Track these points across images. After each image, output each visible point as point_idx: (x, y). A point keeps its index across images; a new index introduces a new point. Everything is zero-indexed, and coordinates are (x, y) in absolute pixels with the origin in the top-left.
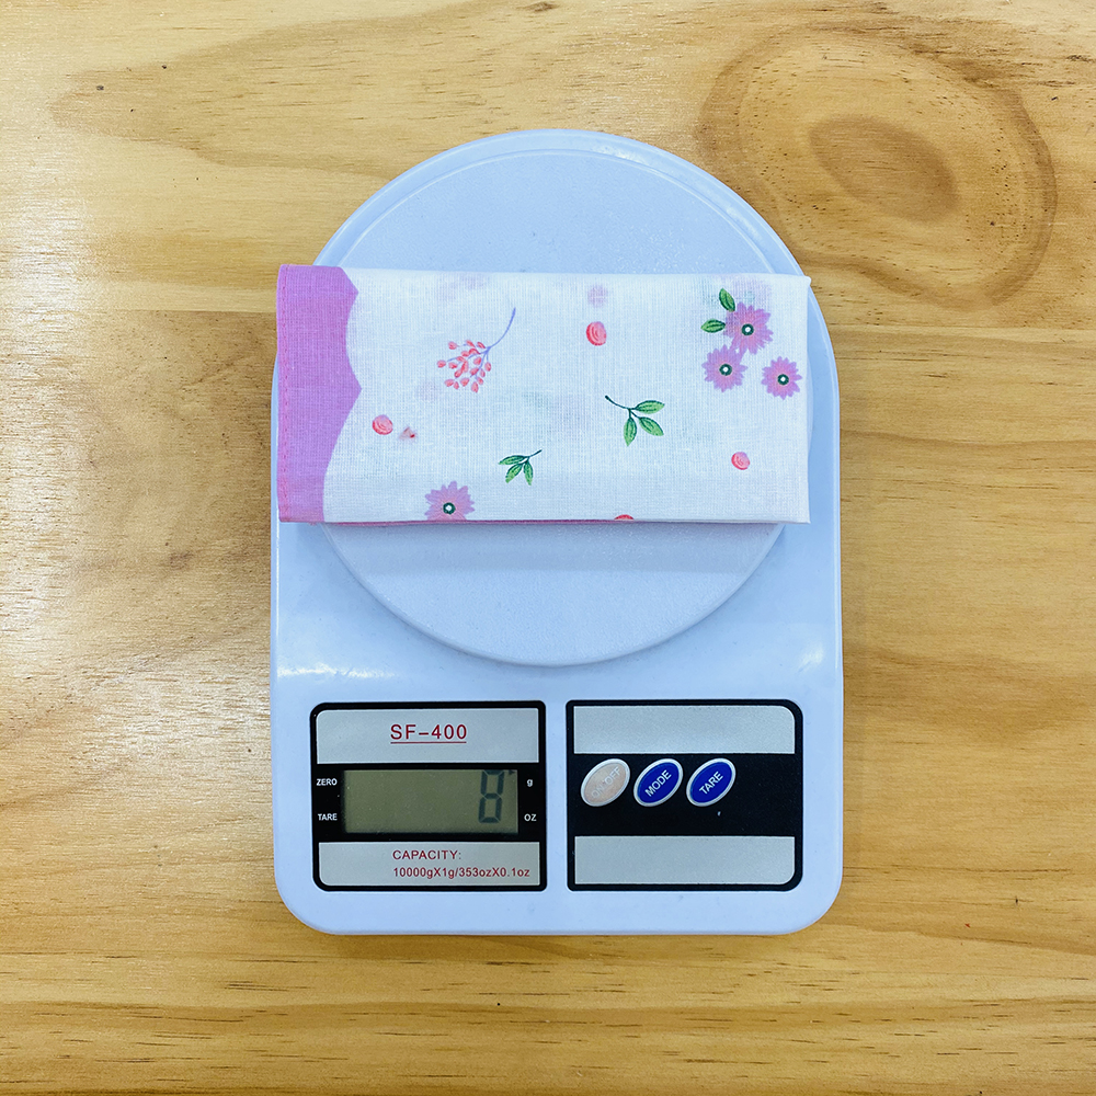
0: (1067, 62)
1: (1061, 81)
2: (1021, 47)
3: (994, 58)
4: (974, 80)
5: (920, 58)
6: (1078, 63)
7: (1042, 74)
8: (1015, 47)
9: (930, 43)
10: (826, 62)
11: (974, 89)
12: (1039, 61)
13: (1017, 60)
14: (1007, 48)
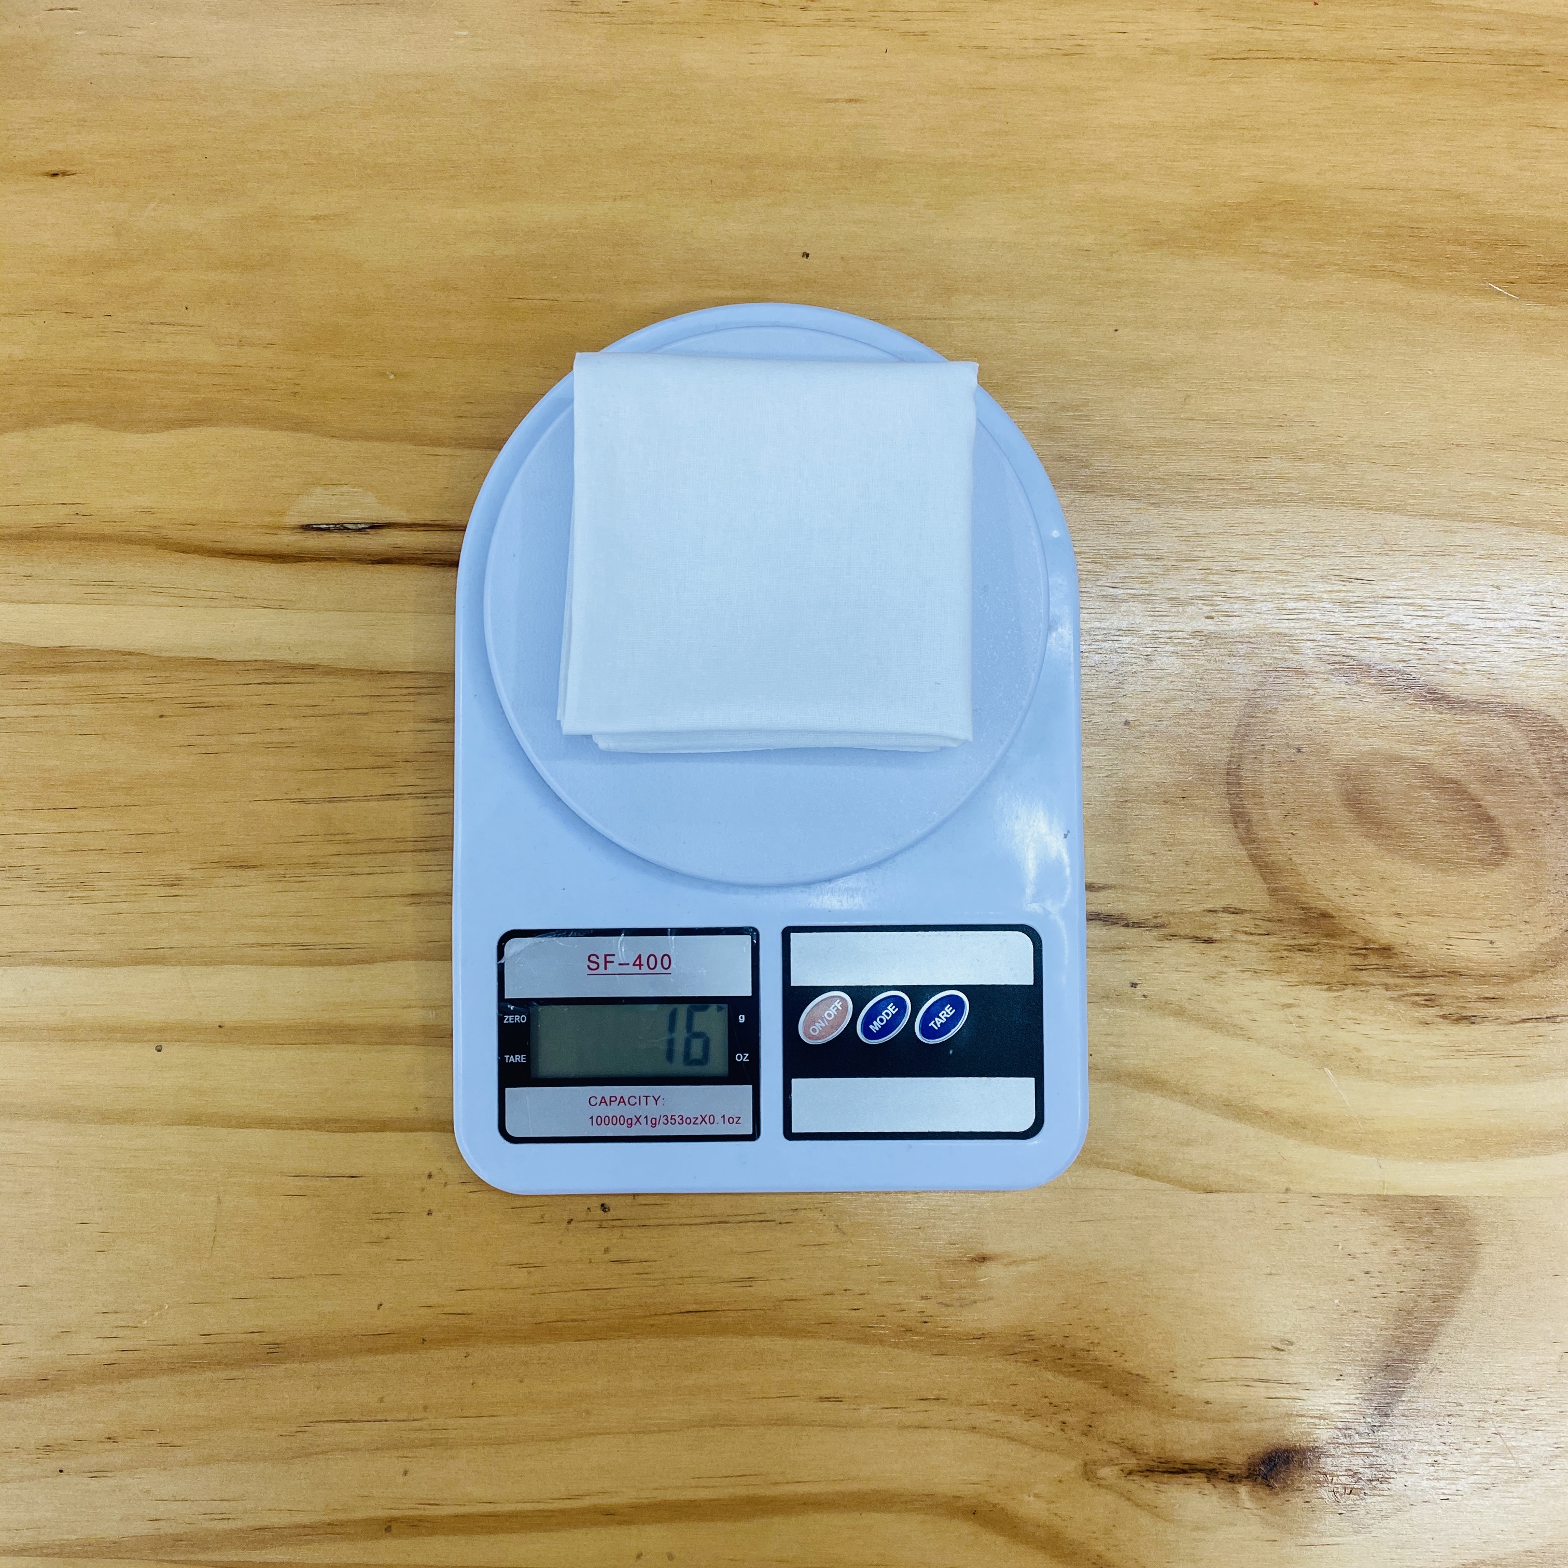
0: (1216, 936)
1: (1225, 915)
2: (1270, 954)
3: (1302, 942)
4: (1324, 915)
5: (1384, 942)
6: (1205, 934)
7: (1244, 921)
8: (1277, 954)
9: (1374, 959)
10: (1491, 937)
11: (1322, 904)
12: (1251, 938)
13: (1273, 939)
14: (1285, 954)
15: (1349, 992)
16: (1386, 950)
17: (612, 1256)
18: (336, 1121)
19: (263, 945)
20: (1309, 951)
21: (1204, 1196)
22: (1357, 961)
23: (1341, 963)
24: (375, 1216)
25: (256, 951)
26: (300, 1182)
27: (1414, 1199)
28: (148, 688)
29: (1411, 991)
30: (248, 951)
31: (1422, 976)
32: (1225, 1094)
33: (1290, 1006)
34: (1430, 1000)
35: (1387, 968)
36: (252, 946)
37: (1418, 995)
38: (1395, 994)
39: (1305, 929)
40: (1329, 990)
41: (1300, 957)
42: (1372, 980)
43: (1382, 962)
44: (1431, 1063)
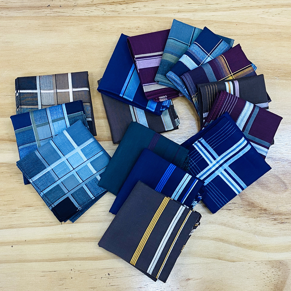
15: (258, 219)
16: (265, 210)
17: (111, 285)
18: (51, 260)
19: (34, 223)
20: (250, 211)
21: (233, 263)
22: (259, 212)
23: (257, 213)
24: (60, 280)
25: (33, 224)
26: (44, 273)
27: (276, 261)
28: (8, 170)
29: (271, 218)
30: (31, 224)
31: (273, 215)
32: (236, 242)
33: (247, 222)
34: (275, 220)
35: (266, 213)
36: (32, 223)
37: (273, 218)
38: (268, 219)
39: (249, 206)
40: (255, 218)
41: (248, 212)
42: (263, 216)
43: (265, 212)
44: (276, 232)
